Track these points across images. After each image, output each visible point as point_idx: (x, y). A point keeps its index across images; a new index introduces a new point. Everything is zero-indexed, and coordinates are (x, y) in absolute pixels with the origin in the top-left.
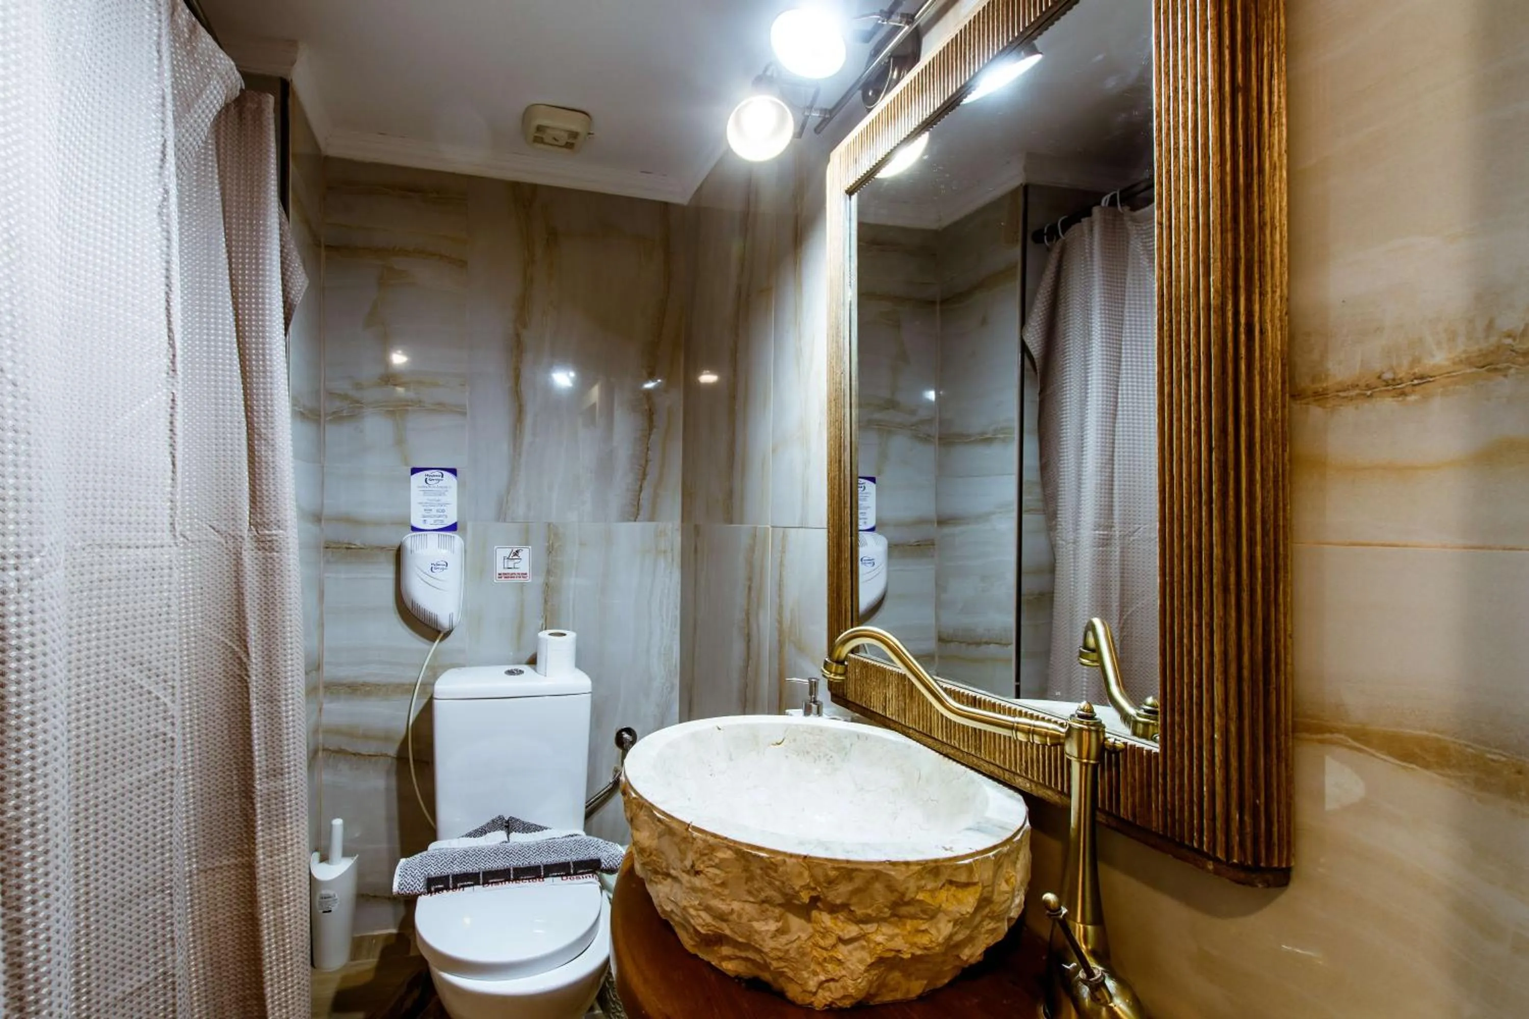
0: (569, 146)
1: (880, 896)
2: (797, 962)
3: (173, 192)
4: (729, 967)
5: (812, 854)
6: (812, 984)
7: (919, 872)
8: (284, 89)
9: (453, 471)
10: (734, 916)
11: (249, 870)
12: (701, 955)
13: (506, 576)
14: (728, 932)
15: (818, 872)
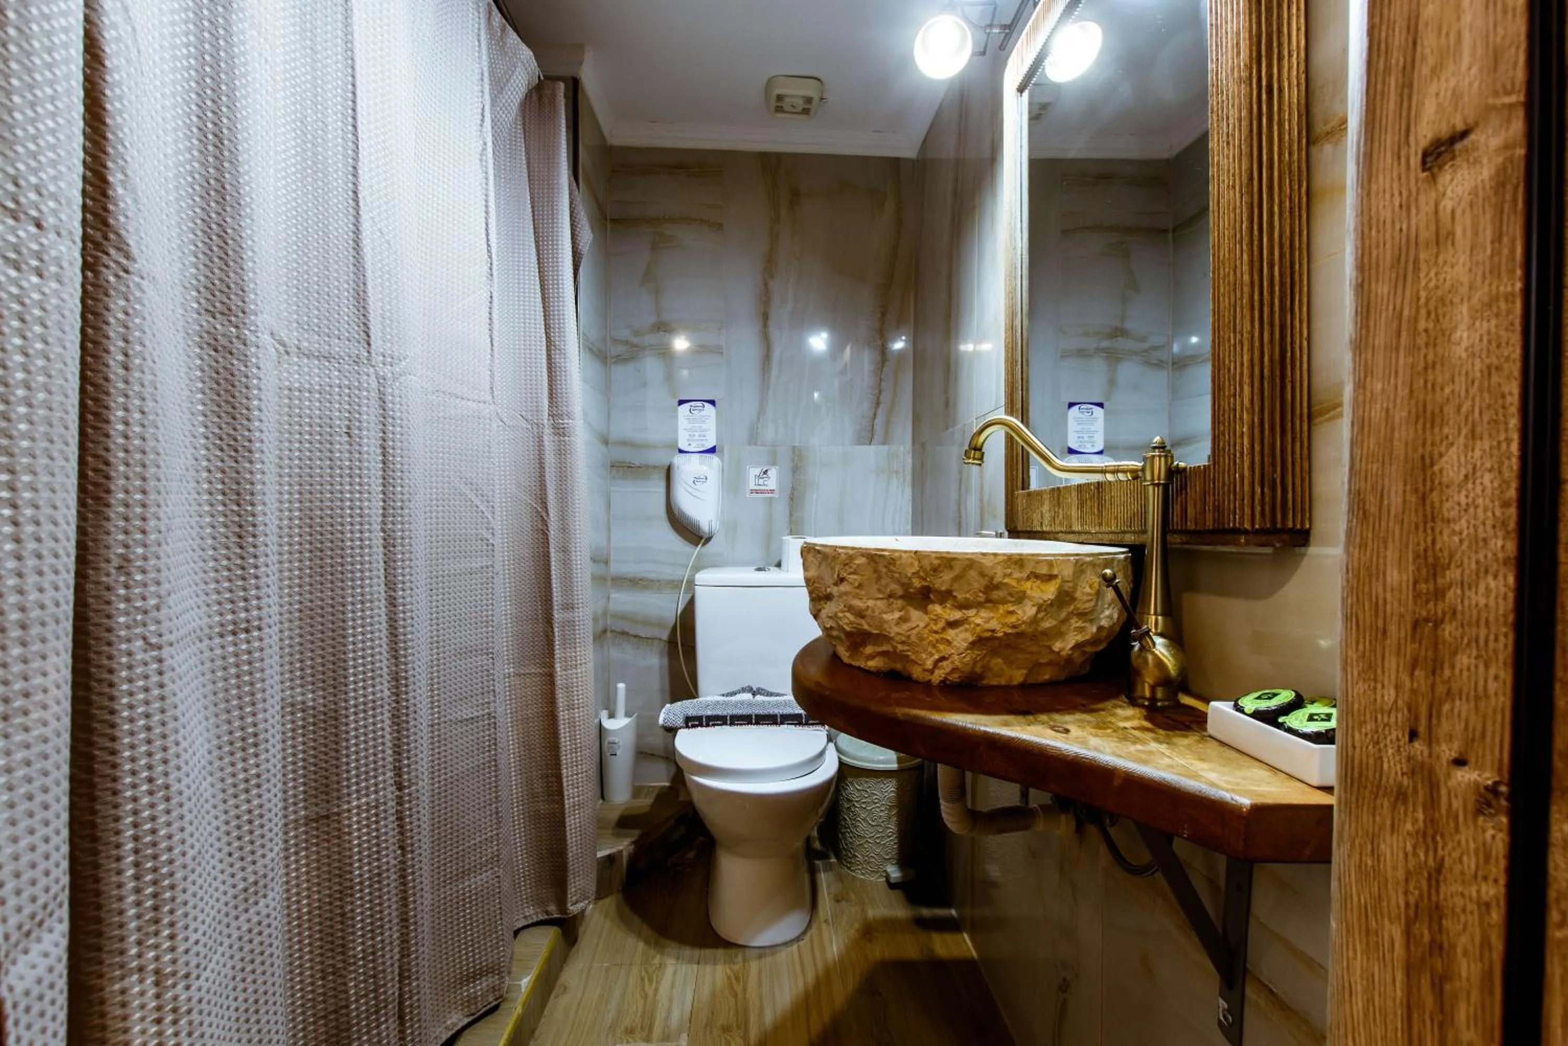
0: (806, 111)
1: (977, 583)
2: (918, 646)
3: (490, 144)
4: (872, 664)
5: (920, 549)
6: (929, 664)
7: (1005, 562)
8: (574, 86)
9: (712, 402)
10: (869, 612)
11: (550, 678)
12: (853, 663)
13: (757, 492)
14: (866, 627)
15: (926, 563)
